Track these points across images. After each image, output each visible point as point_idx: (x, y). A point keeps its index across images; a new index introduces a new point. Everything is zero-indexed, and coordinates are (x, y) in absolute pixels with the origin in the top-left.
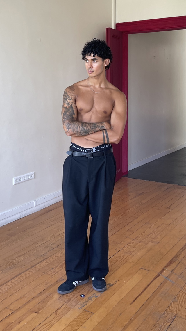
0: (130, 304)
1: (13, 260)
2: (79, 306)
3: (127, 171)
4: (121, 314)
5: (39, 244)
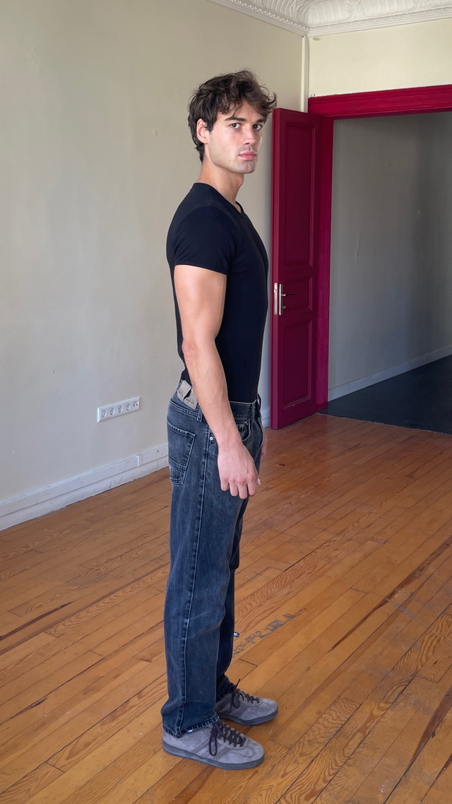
0: (328, 650)
1: (99, 566)
4: (309, 668)
5: (150, 539)
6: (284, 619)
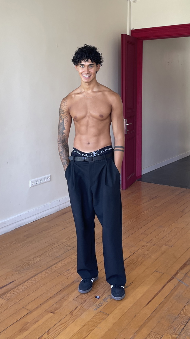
0: (145, 306)
1: (29, 261)
2: (95, 308)
3: (141, 175)
4: (135, 315)
5: (55, 246)
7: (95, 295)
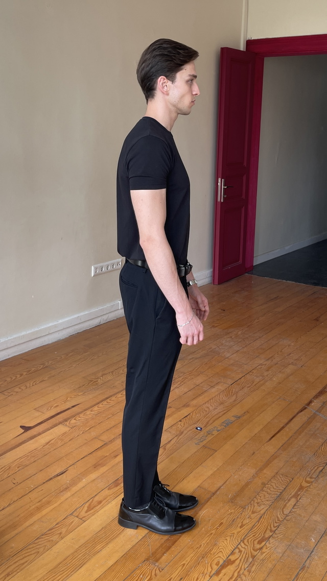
0: (266, 441)
1: (98, 378)
2: (196, 441)
3: (253, 266)
6: (233, 419)
7: (196, 425)
